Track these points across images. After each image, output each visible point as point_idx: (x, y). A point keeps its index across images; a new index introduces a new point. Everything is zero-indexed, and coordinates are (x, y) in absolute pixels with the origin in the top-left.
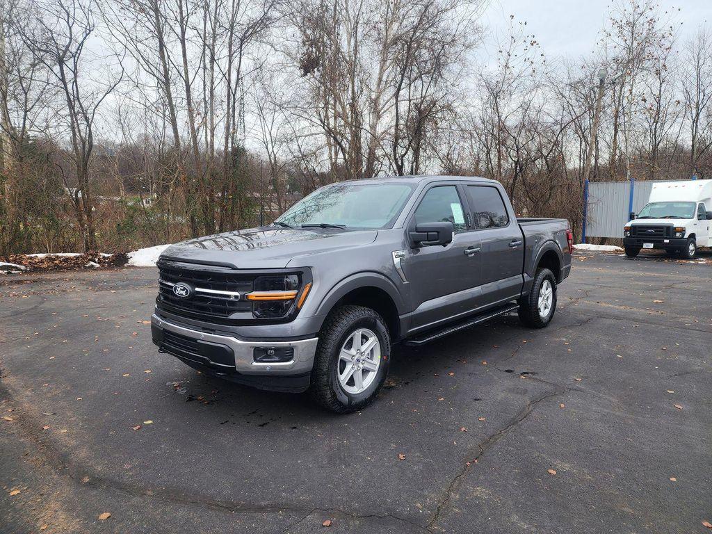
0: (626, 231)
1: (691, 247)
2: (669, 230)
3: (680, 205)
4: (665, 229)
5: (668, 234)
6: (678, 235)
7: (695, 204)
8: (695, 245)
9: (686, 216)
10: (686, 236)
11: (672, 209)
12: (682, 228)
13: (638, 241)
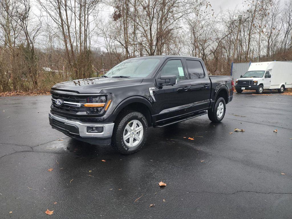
0: (236, 83)
1: (261, 89)
2: (251, 82)
3: (259, 72)
4: (250, 82)
5: (251, 84)
6: (255, 84)
7: (264, 71)
8: (263, 88)
9: (260, 76)
10: (258, 84)
11: (256, 74)
12: (256, 81)
13: (240, 86)
